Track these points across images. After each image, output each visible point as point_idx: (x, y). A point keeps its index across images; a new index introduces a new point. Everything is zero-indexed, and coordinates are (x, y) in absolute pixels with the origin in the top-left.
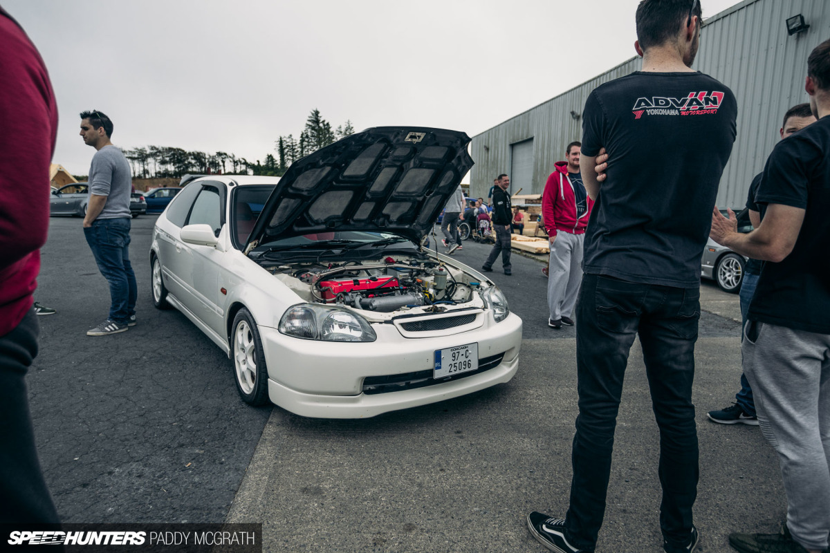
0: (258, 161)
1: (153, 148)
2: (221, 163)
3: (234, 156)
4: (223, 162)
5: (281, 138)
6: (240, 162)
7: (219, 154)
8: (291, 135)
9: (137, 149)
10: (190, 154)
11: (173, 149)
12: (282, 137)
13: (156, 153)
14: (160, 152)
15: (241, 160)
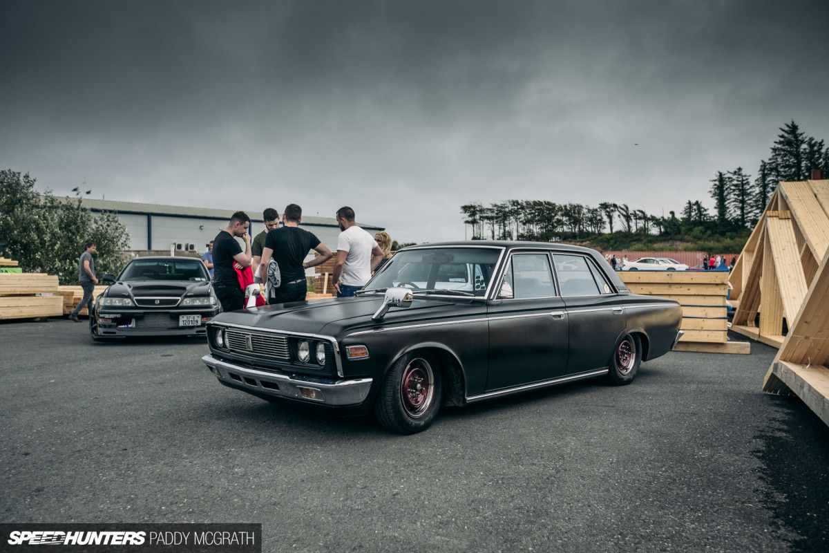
0: (672, 213)
1: (515, 203)
2: (605, 219)
3: (627, 208)
4: (610, 217)
5: (721, 175)
6: (635, 215)
7: (604, 206)
8: (740, 169)
9: (496, 206)
10: (560, 209)
11: (540, 204)
12: (724, 172)
13: (518, 208)
14: (523, 208)
15: (637, 213)
